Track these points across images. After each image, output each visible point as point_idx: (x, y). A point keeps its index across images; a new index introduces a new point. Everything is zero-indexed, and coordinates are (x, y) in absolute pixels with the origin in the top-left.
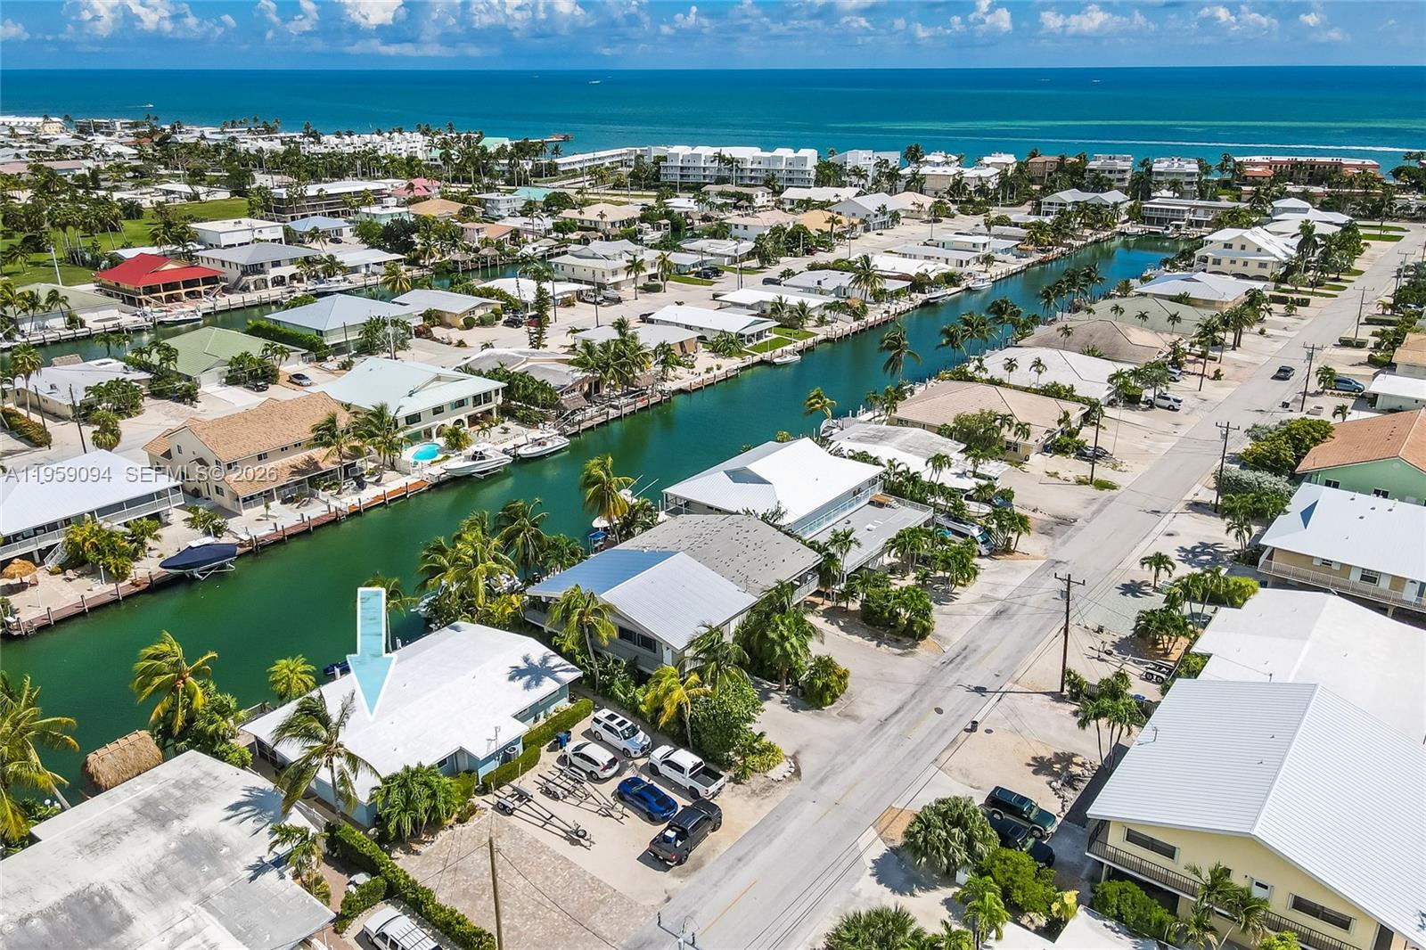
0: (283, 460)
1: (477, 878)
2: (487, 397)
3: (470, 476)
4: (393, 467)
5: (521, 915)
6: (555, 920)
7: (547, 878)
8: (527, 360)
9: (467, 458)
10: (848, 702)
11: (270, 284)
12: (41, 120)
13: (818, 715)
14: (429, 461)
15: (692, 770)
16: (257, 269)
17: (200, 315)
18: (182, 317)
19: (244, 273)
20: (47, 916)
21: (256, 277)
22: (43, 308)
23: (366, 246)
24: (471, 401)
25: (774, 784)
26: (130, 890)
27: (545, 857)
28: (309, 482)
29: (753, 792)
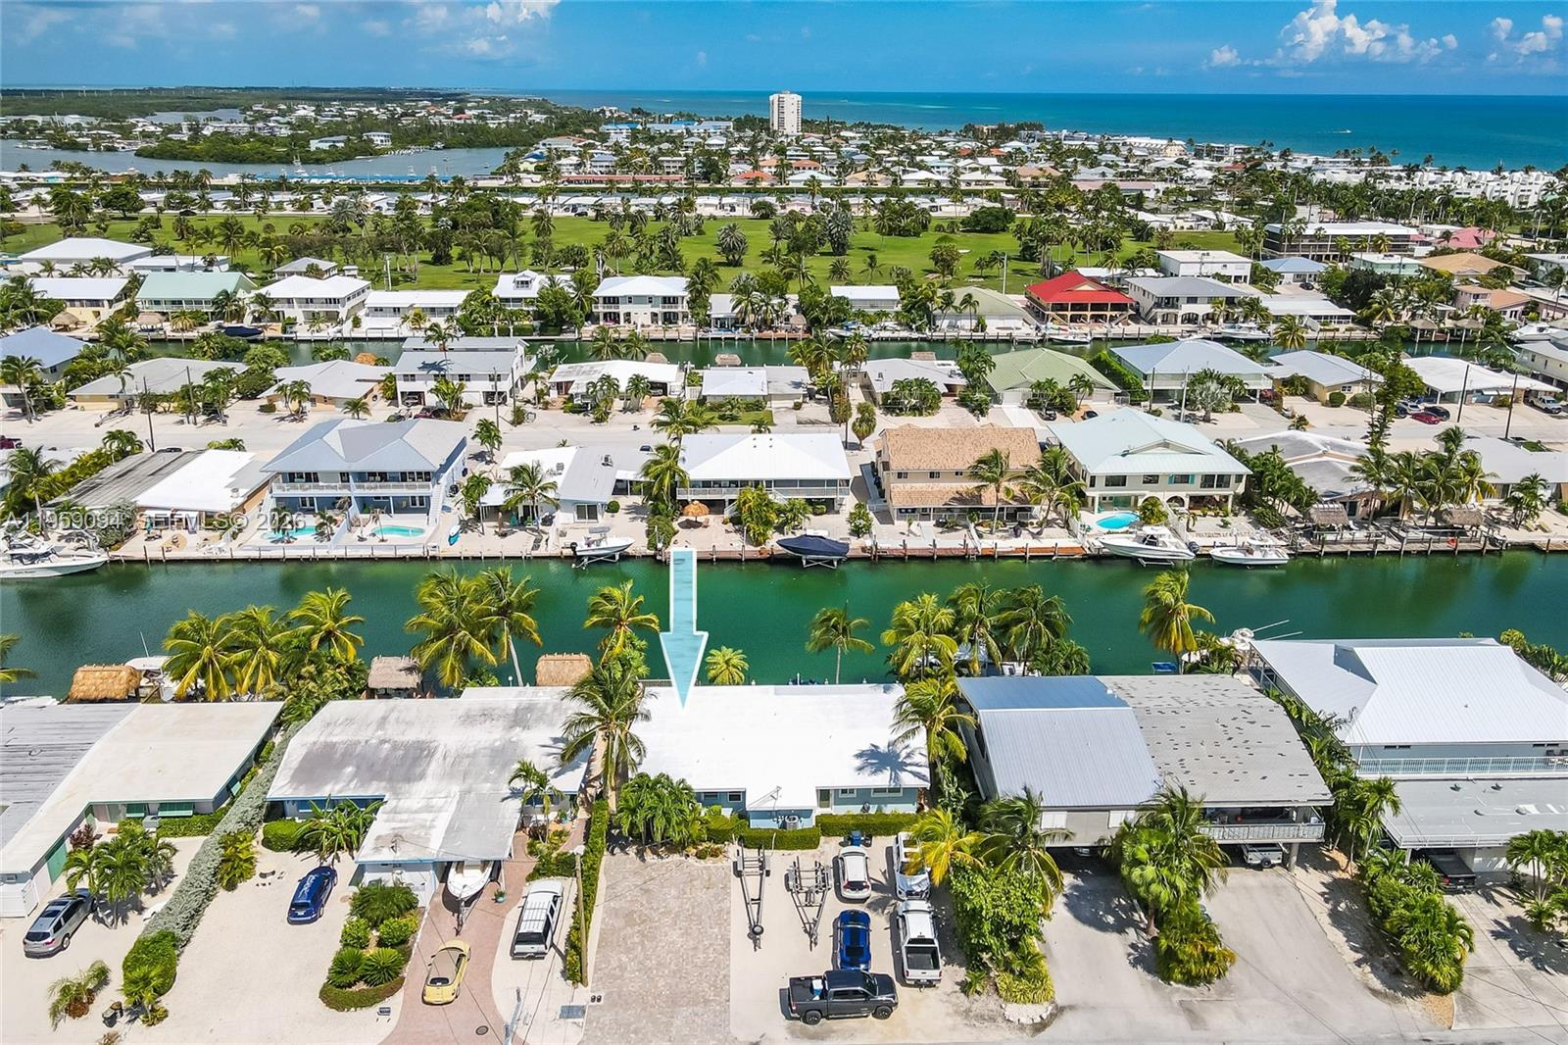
0: (954, 485)
1: (652, 908)
2: (1223, 480)
3: (1135, 560)
4: (1067, 525)
5: (640, 963)
6: (656, 987)
7: (695, 948)
8: (1325, 453)
9: (1138, 539)
10: (1215, 997)
11: (1179, 320)
12: (1165, 142)
13: (1155, 986)
14: (1107, 530)
15: (912, 941)
16: (1170, 302)
17: (1089, 338)
18: (1071, 338)
19: (1158, 305)
20: (395, 747)
21: (1166, 311)
22: (955, 308)
23: (1324, 296)
24: (1198, 481)
25: (1000, 1019)
26: (445, 758)
27: (716, 930)
28: (967, 511)
29: (968, 1011)
